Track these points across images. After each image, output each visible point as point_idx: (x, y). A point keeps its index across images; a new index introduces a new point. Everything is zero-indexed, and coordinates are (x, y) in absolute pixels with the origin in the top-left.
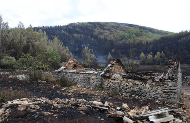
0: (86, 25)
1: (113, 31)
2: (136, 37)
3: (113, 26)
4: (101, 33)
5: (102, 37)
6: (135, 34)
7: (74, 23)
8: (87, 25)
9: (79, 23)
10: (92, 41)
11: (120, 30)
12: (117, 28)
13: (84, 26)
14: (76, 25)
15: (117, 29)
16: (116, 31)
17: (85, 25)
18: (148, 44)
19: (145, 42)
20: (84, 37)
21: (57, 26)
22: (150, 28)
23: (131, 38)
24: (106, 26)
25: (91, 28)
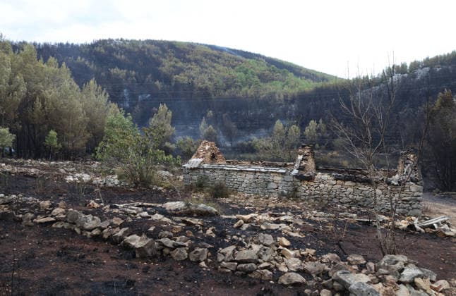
0: (140, 46)
1: (206, 65)
2: (262, 84)
3: (207, 55)
4: (180, 70)
5: (182, 78)
6: (258, 75)
7: (111, 41)
8: (143, 47)
9: (122, 40)
10: (157, 87)
11: (224, 65)
12: (217, 60)
13: (136, 50)
14: (115, 45)
15: (215, 62)
16: (214, 67)
17: (138, 47)
18: (287, 101)
19: (282, 96)
20: (136, 77)
21: (65, 43)
22: (291, 64)
23: (250, 85)
24: (191, 53)
25: (154, 56)
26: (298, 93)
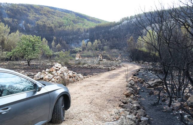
1: (49, 16)
2: (74, 24)
3: (49, 12)
4: (38, 19)
5: (40, 23)
6: (72, 21)
8: (18, 7)
11: (57, 16)
12: (54, 14)
13: (15, 9)
14: (3, 5)
15: (53, 15)
16: (53, 17)
17: (16, 7)
18: (85, 31)
19: (83, 30)
20: (17, 22)
22: (85, 15)
23: (70, 25)
24: (41, 10)
25: (24, 12)
26: (89, 28)
